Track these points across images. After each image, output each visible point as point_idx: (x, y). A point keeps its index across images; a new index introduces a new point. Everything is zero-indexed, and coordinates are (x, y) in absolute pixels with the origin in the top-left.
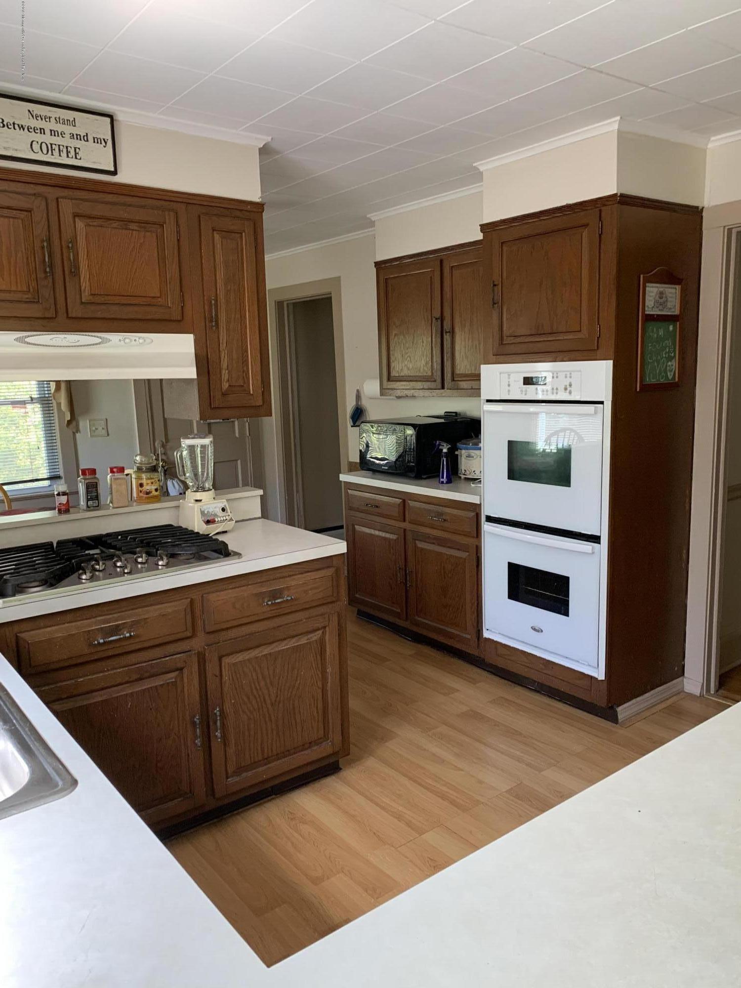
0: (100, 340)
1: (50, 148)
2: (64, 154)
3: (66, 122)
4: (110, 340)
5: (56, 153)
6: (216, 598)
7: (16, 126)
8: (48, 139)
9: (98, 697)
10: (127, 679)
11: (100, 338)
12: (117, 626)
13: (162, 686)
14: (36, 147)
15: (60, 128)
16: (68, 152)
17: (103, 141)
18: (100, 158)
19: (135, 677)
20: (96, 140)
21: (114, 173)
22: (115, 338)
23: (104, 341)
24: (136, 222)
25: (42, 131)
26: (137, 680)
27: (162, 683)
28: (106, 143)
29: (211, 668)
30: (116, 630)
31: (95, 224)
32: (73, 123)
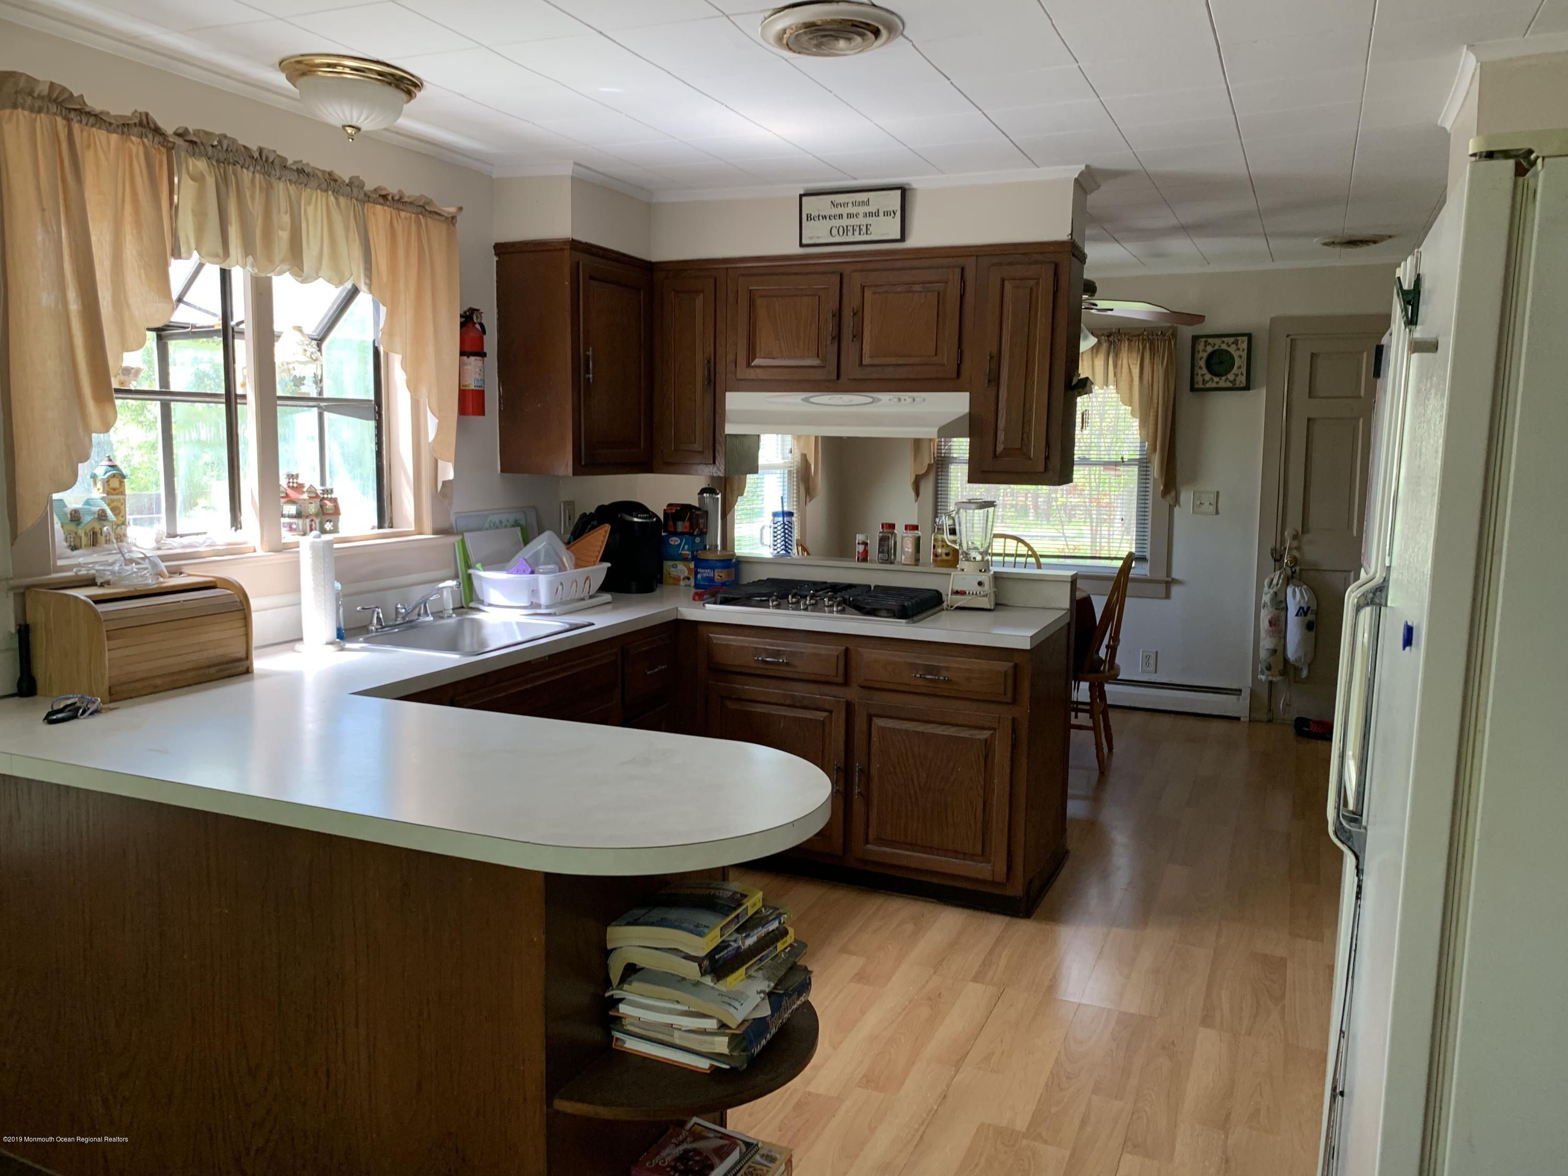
0: (871, 400)
1: (846, 230)
2: (857, 233)
3: (862, 203)
4: (879, 400)
5: (850, 233)
6: (870, 654)
7: (821, 218)
8: (845, 222)
9: (759, 709)
10: (782, 702)
11: (872, 397)
12: (779, 651)
13: (811, 719)
14: (834, 231)
15: (854, 210)
16: (860, 230)
17: (892, 213)
18: (888, 228)
19: (788, 702)
20: (886, 214)
21: (903, 238)
22: (885, 398)
23: (874, 401)
24: (920, 284)
25: (841, 216)
26: (789, 706)
27: (812, 717)
28: (894, 214)
29: (860, 724)
30: (776, 654)
31: (881, 290)
32: (867, 203)
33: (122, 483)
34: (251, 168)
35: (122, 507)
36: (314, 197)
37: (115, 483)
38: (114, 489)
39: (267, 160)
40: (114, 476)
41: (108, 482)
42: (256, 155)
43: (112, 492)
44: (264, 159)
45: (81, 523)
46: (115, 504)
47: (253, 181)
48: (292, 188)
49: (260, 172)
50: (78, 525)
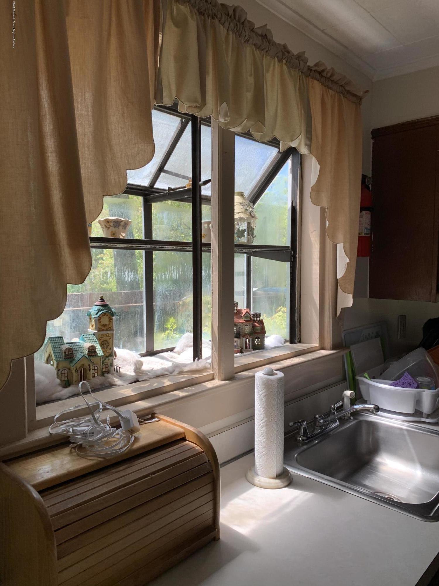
33: (111, 320)
34: (227, 24)
35: (110, 341)
36: (272, 65)
37: (105, 321)
38: (104, 326)
39: (239, 21)
40: (104, 314)
41: (99, 320)
42: (231, 12)
43: (103, 328)
44: (237, 19)
45: (74, 360)
46: (105, 338)
47: (227, 38)
48: (257, 53)
49: (233, 31)
50: (71, 362)
